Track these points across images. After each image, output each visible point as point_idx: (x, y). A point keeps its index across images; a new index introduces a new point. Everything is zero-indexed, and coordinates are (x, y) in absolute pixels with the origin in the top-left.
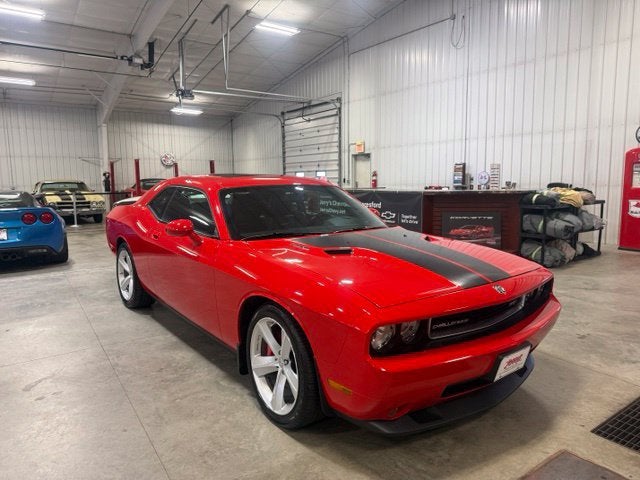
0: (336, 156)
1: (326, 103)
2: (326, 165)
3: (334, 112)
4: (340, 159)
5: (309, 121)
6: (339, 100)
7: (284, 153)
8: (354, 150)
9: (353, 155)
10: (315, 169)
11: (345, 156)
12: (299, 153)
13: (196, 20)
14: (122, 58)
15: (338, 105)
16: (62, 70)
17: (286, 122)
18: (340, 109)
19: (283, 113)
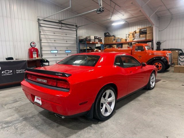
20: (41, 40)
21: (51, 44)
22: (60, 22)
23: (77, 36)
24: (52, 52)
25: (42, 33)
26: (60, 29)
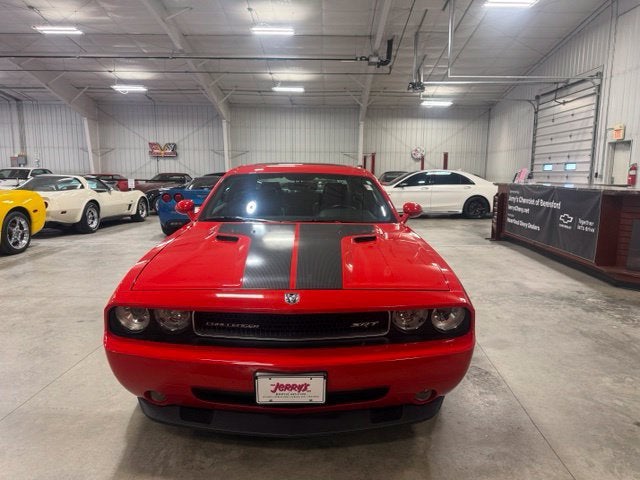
0: (588, 145)
1: (583, 81)
2: (577, 156)
3: (592, 91)
4: (594, 149)
5: (564, 103)
6: (600, 75)
7: (534, 142)
8: (612, 137)
9: (610, 143)
10: (565, 160)
11: (600, 145)
12: (549, 142)
13: (427, 11)
14: (361, 59)
15: (597, 81)
16: (326, 76)
17: (541, 107)
18: (599, 86)
19: (538, 97)
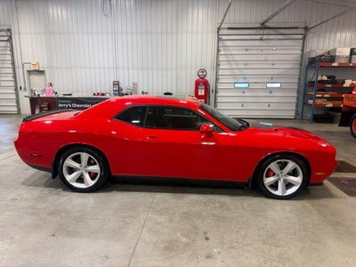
0: (10, 71)
3: (5, 38)
4: (15, 73)
6: (9, 31)
9: (28, 71)
15: (9, 34)
20: (218, 65)
21: (237, 72)
22: (263, 27)
23: (303, 50)
24: (237, 85)
25: (222, 52)
26: (261, 39)
